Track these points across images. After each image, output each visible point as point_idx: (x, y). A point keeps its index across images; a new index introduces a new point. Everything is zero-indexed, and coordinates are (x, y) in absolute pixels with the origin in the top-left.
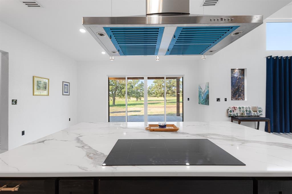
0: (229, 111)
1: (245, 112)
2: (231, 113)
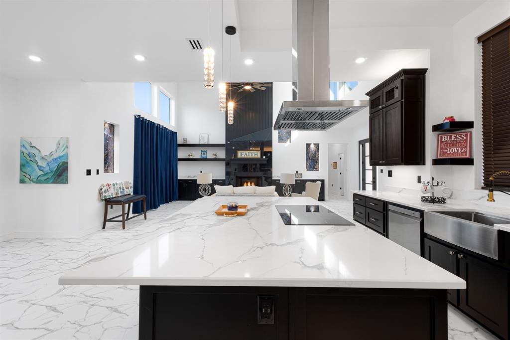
0: (103, 190)
1: (119, 191)
2: (106, 194)
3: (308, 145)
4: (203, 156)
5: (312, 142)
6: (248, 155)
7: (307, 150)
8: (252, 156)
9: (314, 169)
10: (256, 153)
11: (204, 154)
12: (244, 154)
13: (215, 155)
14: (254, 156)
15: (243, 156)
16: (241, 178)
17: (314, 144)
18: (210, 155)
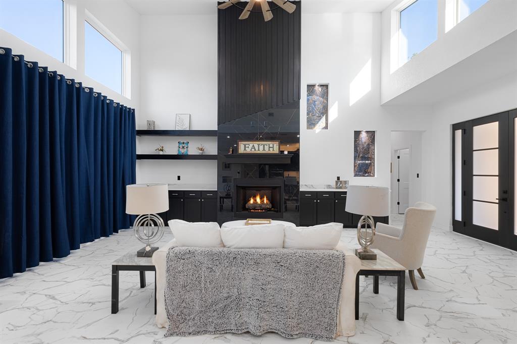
3: (357, 134)
4: (183, 151)
5: (364, 128)
6: (257, 149)
7: (355, 141)
8: (264, 150)
9: (366, 173)
10: (271, 146)
11: (183, 147)
12: (251, 146)
13: (201, 150)
14: (267, 151)
15: (248, 150)
16: (244, 188)
17: (367, 132)
18: (193, 150)
